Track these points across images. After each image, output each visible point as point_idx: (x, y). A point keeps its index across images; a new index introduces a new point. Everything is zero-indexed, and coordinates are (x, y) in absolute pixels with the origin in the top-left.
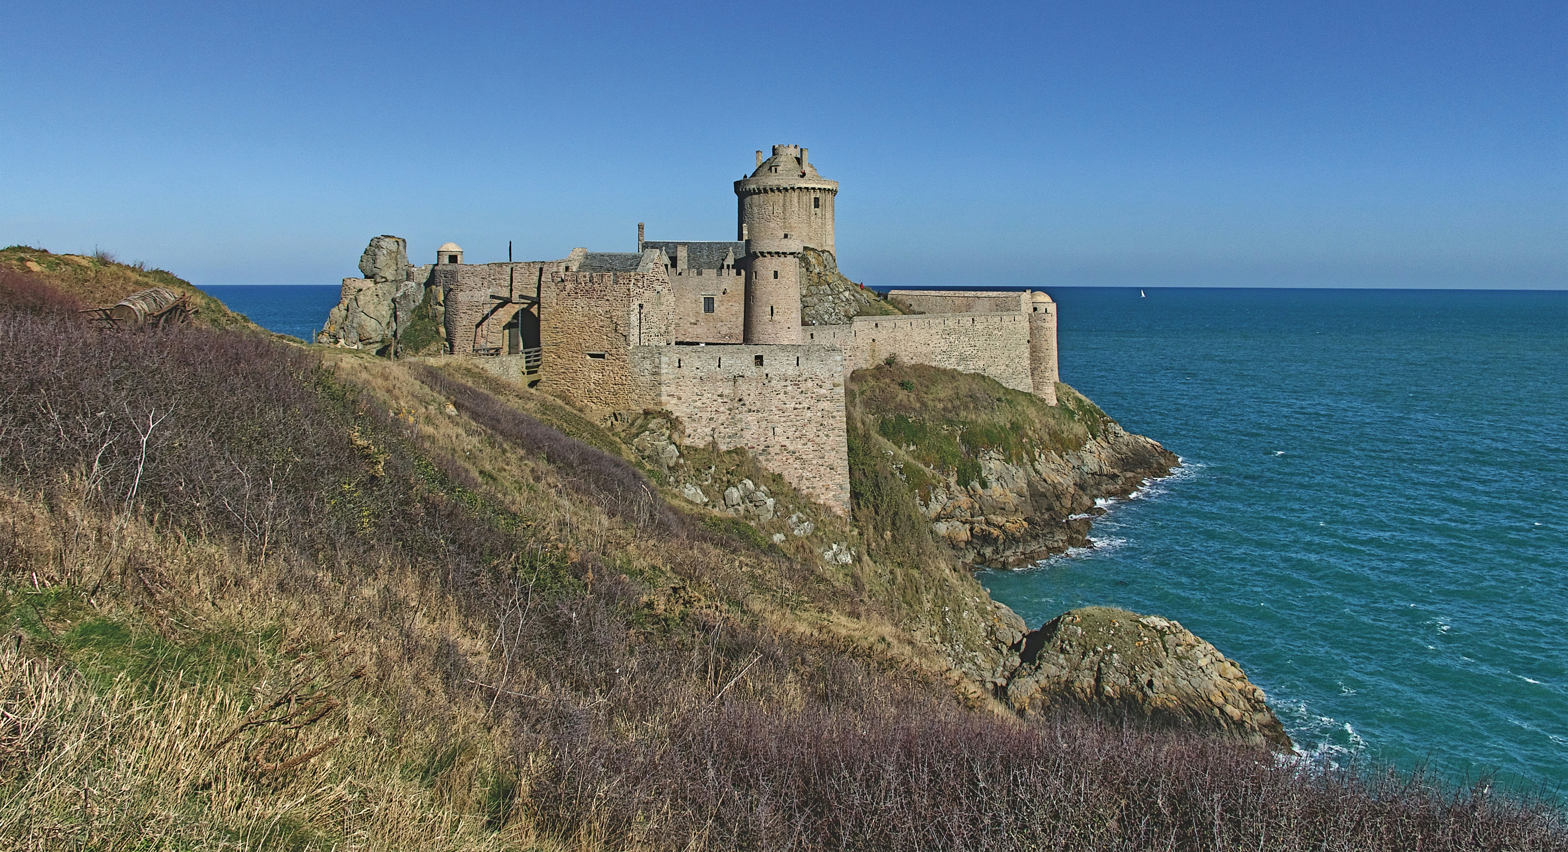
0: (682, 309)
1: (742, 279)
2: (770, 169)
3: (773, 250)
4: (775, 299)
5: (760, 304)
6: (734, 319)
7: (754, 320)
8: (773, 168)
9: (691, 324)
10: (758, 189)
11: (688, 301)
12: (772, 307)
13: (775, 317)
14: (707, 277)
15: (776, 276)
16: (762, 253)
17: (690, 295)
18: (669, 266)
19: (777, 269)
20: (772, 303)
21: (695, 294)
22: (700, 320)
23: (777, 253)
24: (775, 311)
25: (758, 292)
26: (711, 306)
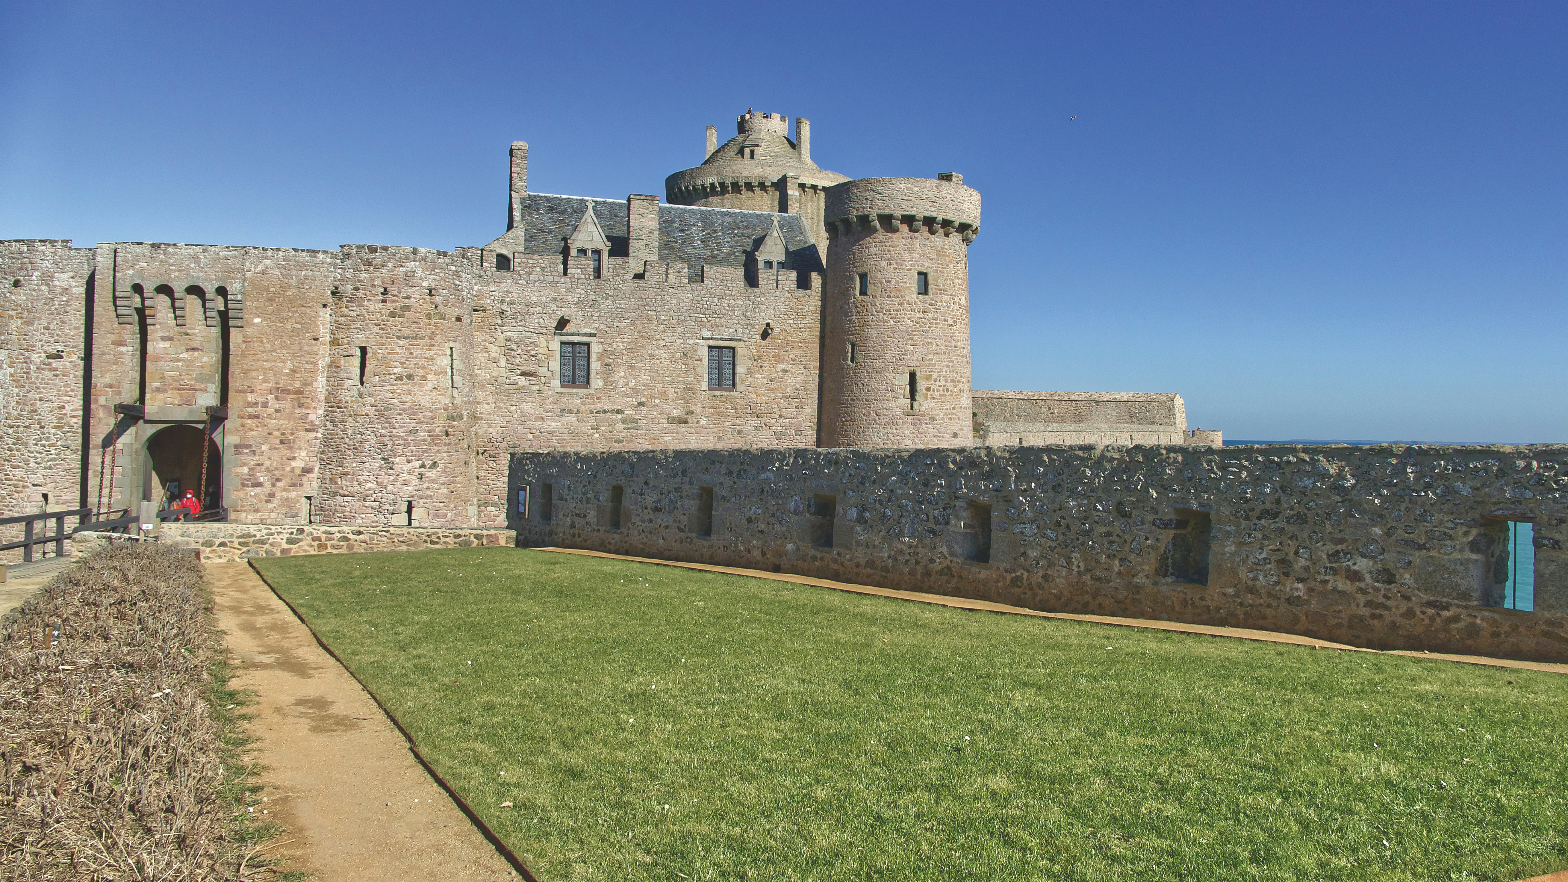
0: (645, 378)
1: (812, 300)
2: (741, 152)
3: (920, 210)
4: (921, 350)
5: (878, 364)
6: (792, 411)
7: (859, 411)
8: (747, 151)
9: (671, 420)
10: (722, 185)
11: (663, 353)
12: (913, 376)
13: (923, 404)
14: (718, 289)
15: (924, 289)
16: (887, 221)
17: (668, 337)
18: (605, 255)
19: (925, 265)
20: (912, 361)
21: (682, 336)
22: (698, 409)
23: (929, 222)
24: (921, 385)
25: (873, 332)
26: (727, 372)
